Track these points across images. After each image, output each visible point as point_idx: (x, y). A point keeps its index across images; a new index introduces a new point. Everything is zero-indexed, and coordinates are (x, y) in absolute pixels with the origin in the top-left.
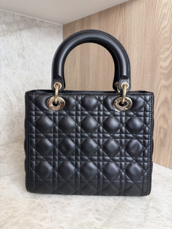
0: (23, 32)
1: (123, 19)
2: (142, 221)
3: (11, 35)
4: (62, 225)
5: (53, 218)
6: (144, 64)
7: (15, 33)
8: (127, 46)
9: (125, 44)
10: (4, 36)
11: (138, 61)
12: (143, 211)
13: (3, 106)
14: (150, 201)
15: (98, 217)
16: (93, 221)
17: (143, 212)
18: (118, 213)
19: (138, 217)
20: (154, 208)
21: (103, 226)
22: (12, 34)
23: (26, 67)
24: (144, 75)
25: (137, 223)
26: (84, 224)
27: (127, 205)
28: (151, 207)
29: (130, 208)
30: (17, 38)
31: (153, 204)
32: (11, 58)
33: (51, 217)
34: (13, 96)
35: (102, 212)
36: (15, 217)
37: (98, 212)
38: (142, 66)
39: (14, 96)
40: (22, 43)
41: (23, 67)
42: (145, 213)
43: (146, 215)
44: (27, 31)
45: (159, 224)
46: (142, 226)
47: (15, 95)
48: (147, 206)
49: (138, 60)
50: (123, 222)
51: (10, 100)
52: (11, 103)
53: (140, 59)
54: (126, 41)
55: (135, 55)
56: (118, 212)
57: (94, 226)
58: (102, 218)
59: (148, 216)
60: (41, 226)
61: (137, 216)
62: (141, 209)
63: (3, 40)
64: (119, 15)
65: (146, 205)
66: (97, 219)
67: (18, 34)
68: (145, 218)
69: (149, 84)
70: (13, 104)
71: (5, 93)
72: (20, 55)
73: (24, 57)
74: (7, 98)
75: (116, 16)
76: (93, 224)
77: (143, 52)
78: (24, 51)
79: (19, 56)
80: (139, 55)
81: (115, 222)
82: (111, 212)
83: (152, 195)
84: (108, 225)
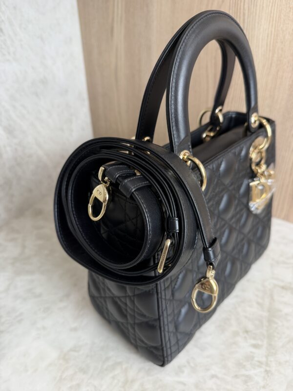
5: (192, 364)
6: (280, 52)
9: (242, 4)
11: (269, 43)
15: (253, 342)
16: (251, 352)
18: (276, 328)
21: (268, 355)
23: (9, 53)
24: (277, 73)
26: (241, 361)
29: (287, 314)
33: (188, 363)
35: (254, 332)
36: (133, 381)
38: (276, 56)
53: (272, 41)
55: (262, 29)
56: (275, 326)
57: (256, 359)
58: (260, 342)
60: (184, 384)
76: (253, 357)
80: (271, 31)
81: (280, 344)
82: (265, 328)
84: (274, 351)
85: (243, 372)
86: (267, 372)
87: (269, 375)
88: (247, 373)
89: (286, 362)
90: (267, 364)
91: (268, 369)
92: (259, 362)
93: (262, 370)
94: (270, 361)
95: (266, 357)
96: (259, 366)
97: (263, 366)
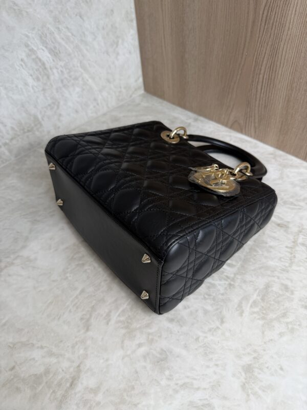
2: (287, 265)
12: (289, 250)
13: (31, 75)
14: (298, 234)
17: (289, 252)
18: (255, 256)
19: (282, 260)
20: (303, 244)
21: (237, 274)
25: (280, 268)
27: (266, 243)
28: (300, 243)
29: (271, 247)
31: (303, 238)
34: (43, 50)
39: (44, 48)
42: (291, 253)
43: (293, 255)
46: (287, 271)
47: (46, 47)
48: (294, 242)
50: (260, 268)
51: (40, 60)
52: (44, 64)
56: (255, 253)
57: (225, 274)
58: (234, 263)
59: (295, 257)
61: (281, 258)
62: (287, 247)
65: (293, 240)
66: (228, 265)
68: (291, 260)
70: (48, 66)
71: (27, 46)
74: (34, 57)
76: (223, 272)
81: (252, 268)
82: (244, 253)
83: (302, 225)
84: (244, 272)
86: (230, 285)
87: (231, 287)
88: (213, 282)
89: (251, 281)
90: (233, 280)
91: (232, 283)
92: (227, 276)
93: (227, 283)
94: (237, 278)
95: (235, 274)
96: (225, 280)
97: (229, 280)
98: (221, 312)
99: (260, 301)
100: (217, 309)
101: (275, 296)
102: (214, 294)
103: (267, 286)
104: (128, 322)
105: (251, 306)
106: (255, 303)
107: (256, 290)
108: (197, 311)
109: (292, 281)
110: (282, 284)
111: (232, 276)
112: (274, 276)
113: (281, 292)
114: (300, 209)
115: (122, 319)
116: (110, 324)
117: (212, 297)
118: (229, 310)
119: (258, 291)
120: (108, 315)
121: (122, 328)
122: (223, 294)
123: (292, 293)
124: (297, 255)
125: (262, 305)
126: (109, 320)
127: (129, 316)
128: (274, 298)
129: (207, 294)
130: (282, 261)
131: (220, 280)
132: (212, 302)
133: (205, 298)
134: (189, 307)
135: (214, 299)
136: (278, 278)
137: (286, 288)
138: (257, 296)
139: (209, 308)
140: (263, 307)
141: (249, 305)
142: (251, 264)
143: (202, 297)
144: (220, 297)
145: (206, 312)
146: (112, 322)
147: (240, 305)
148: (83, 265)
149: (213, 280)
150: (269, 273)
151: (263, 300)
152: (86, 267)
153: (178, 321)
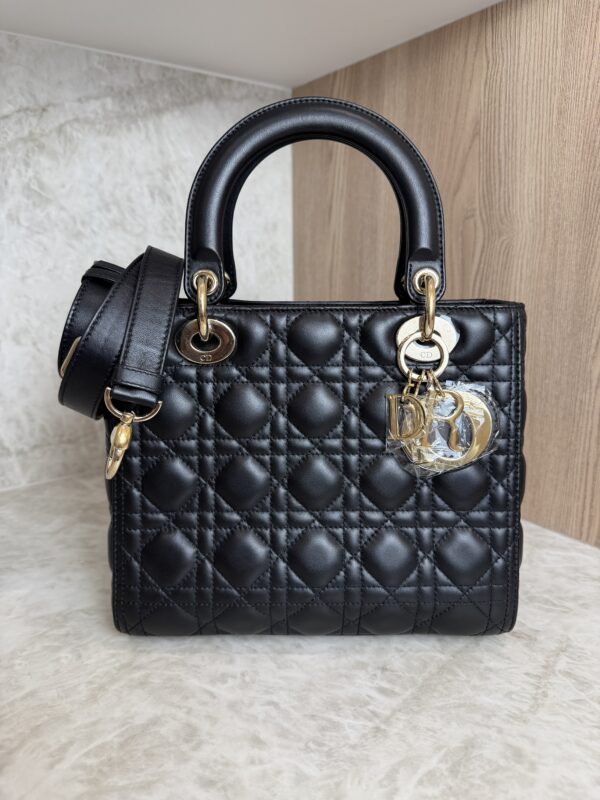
0: (167, 118)
1: (488, 62)
2: (525, 708)
3: (129, 129)
4: (275, 698)
5: (247, 679)
6: (556, 210)
7: (141, 124)
8: (502, 150)
10: (108, 134)
12: (532, 680)
14: (558, 655)
15: (385, 685)
16: (369, 696)
17: (532, 684)
18: (449, 681)
19: (513, 696)
20: (568, 674)
21: (400, 710)
22: (133, 126)
24: (556, 245)
25: (506, 712)
26: (340, 702)
27: (481, 662)
28: (560, 671)
29: (490, 670)
30: (147, 137)
31: (568, 663)
32: (129, 199)
33: (243, 675)
35: (400, 673)
36: (139, 668)
37: (387, 673)
38: (550, 218)
40: (162, 152)
41: (165, 229)
42: (538, 688)
43: (540, 691)
44: (177, 113)
45: (579, 719)
46: (524, 721)
48: (544, 667)
49: (538, 196)
50: (460, 706)
53: (543, 195)
54: (499, 135)
55: (526, 180)
56: (450, 677)
57: (371, 707)
58: (397, 689)
59: (545, 695)
61: (511, 693)
62: (527, 674)
63: (105, 147)
64: (474, 50)
65: (544, 663)
66: (382, 691)
67: (151, 126)
68: (535, 699)
69: (575, 278)
72: (156, 192)
73: (169, 199)
75: (466, 53)
76: (367, 704)
77: (554, 170)
78: (167, 177)
79: (152, 195)
80: (540, 180)
81: (439, 704)
82: (426, 674)
83: (569, 639)
84: (416, 708)
85: (332, 716)
86: (377, 729)
87: (379, 735)
88: (336, 719)
89: (429, 730)
90: (387, 721)
91: (383, 727)
92: (373, 712)
93: (370, 724)
94: (397, 719)
95: (394, 711)
96: (366, 717)
97: (377, 721)
98: (338, 785)
99: (446, 773)
100: (331, 776)
101: (487, 767)
102: (333, 744)
103: (469, 745)
104: (100, 771)
105: (420, 782)
106: (431, 777)
107: (439, 749)
108: (279, 772)
109: (533, 742)
110: (510, 746)
111: (388, 713)
112: (489, 727)
113: (502, 762)
114: (564, 612)
115: (92, 761)
116: (57, 767)
117: (326, 749)
118: (359, 782)
119: (444, 750)
120: (63, 749)
121: (82, 782)
122: (353, 747)
123: (533, 767)
124: (551, 693)
125: (452, 784)
126: (60, 761)
127: (110, 760)
128: (482, 772)
129: (314, 742)
130: (512, 699)
131: (356, 718)
132: (325, 759)
133: (307, 749)
134: (261, 762)
135: (329, 754)
136: (500, 731)
137: (518, 755)
138: (441, 761)
139: (311, 770)
140: (450, 788)
141: (416, 778)
142: (436, 694)
143: (302, 745)
144: (347, 751)
145: (300, 778)
146: (64, 766)
147: (391, 776)
148: (59, 649)
149: (339, 716)
150: (478, 717)
151: (454, 771)
152: (62, 654)
153: (224, 788)
